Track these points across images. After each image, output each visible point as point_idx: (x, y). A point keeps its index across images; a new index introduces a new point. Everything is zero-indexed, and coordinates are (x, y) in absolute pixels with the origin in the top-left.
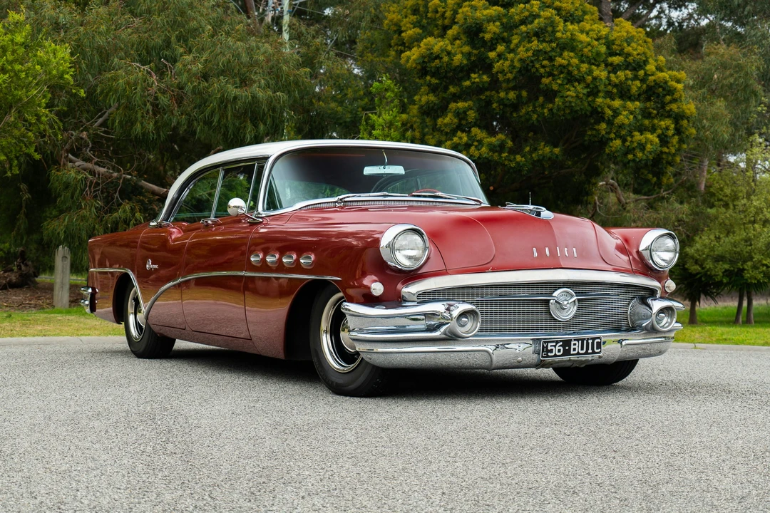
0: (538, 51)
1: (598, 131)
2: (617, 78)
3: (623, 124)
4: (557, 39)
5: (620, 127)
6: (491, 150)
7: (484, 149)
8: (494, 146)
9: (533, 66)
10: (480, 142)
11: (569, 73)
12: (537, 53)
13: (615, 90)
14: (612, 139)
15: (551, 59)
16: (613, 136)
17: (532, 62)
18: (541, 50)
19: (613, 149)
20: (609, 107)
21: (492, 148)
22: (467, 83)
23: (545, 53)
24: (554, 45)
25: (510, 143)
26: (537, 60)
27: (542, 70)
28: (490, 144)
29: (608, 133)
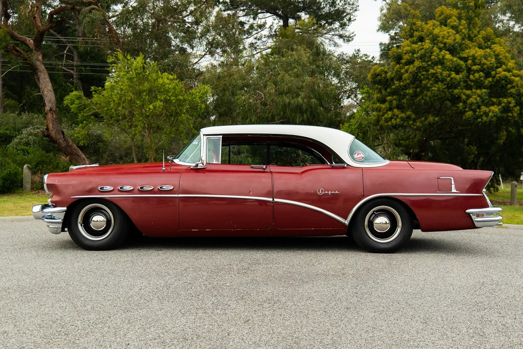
0: (419, 67)
1: (458, 107)
2: (474, 77)
3: (472, 103)
4: (432, 60)
5: (471, 104)
6: (402, 120)
7: (398, 120)
8: (404, 118)
9: (417, 75)
10: (397, 116)
11: (437, 77)
12: (419, 68)
13: (472, 84)
14: (467, 111)
15: (427, 71)
16: (467, 109)
17: (417, 73)
18: (421, 67)
19: (467, 117)
20: (464, 94)
21: (402, 119)
22: (393, 87)
23: (424, 67)
24: (430, 63)
25: (413, 116)
26: (420, 72)
27: (422, 77)
28: (402, 117)
29: (465, 108)
